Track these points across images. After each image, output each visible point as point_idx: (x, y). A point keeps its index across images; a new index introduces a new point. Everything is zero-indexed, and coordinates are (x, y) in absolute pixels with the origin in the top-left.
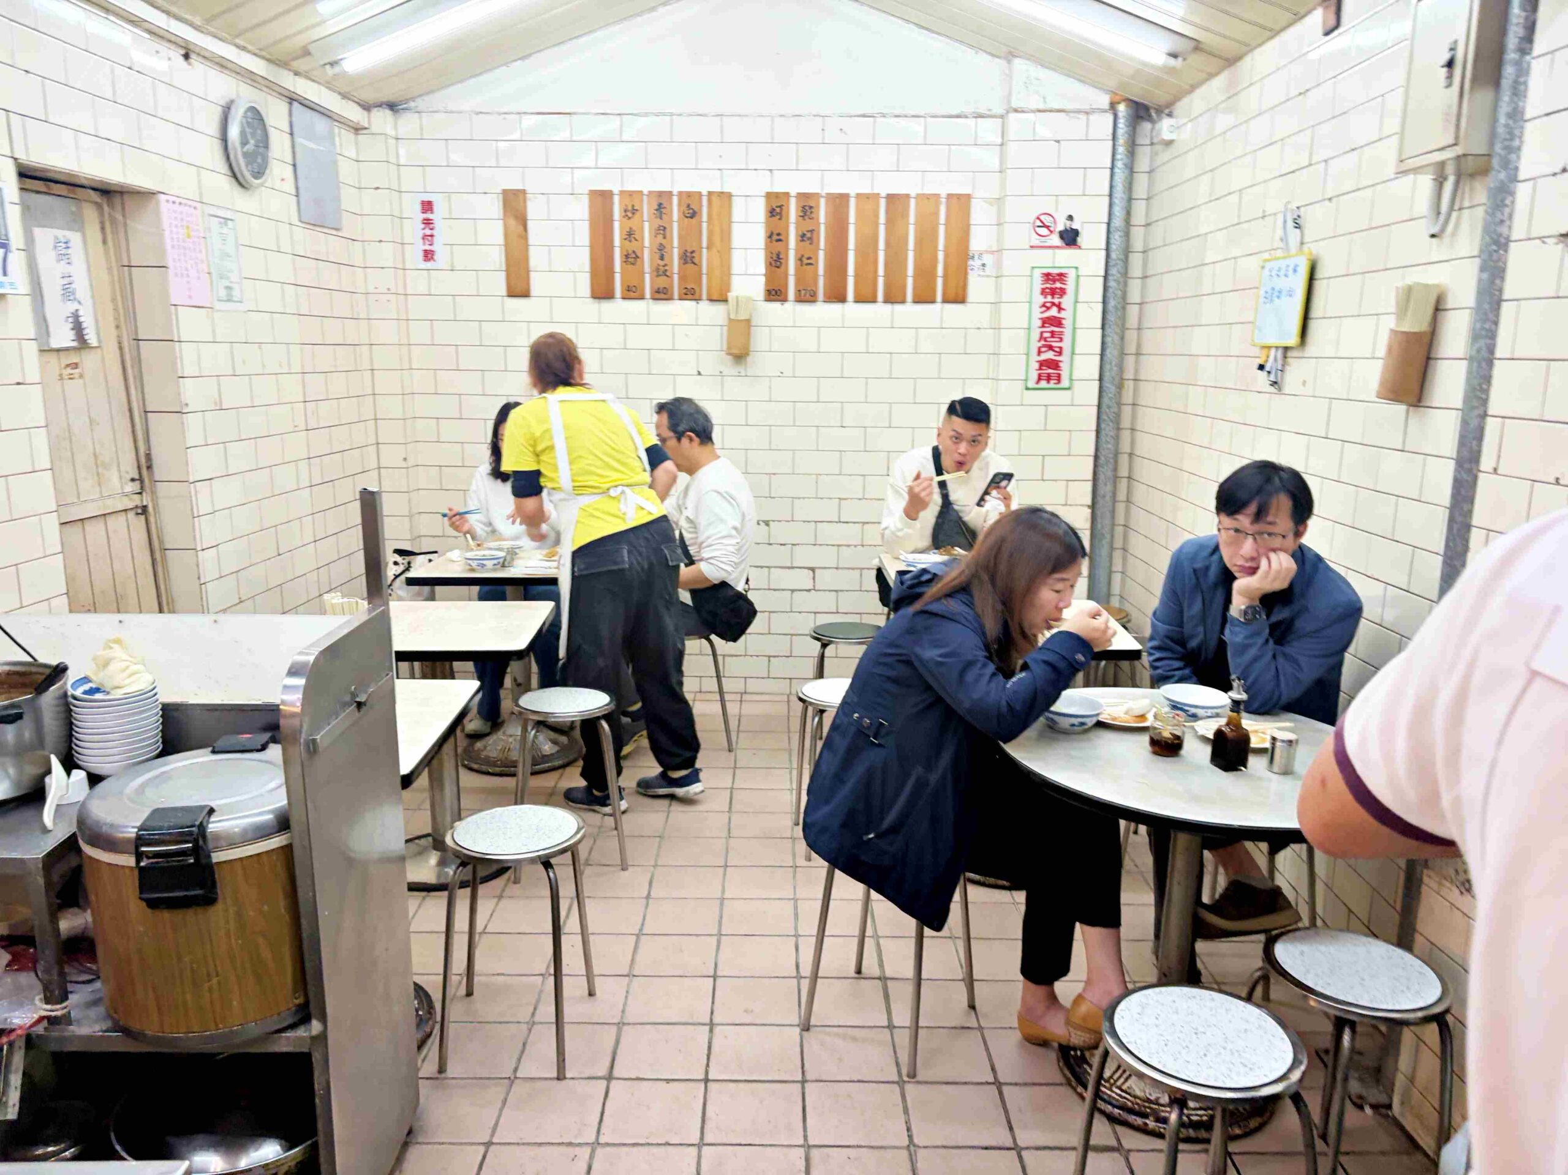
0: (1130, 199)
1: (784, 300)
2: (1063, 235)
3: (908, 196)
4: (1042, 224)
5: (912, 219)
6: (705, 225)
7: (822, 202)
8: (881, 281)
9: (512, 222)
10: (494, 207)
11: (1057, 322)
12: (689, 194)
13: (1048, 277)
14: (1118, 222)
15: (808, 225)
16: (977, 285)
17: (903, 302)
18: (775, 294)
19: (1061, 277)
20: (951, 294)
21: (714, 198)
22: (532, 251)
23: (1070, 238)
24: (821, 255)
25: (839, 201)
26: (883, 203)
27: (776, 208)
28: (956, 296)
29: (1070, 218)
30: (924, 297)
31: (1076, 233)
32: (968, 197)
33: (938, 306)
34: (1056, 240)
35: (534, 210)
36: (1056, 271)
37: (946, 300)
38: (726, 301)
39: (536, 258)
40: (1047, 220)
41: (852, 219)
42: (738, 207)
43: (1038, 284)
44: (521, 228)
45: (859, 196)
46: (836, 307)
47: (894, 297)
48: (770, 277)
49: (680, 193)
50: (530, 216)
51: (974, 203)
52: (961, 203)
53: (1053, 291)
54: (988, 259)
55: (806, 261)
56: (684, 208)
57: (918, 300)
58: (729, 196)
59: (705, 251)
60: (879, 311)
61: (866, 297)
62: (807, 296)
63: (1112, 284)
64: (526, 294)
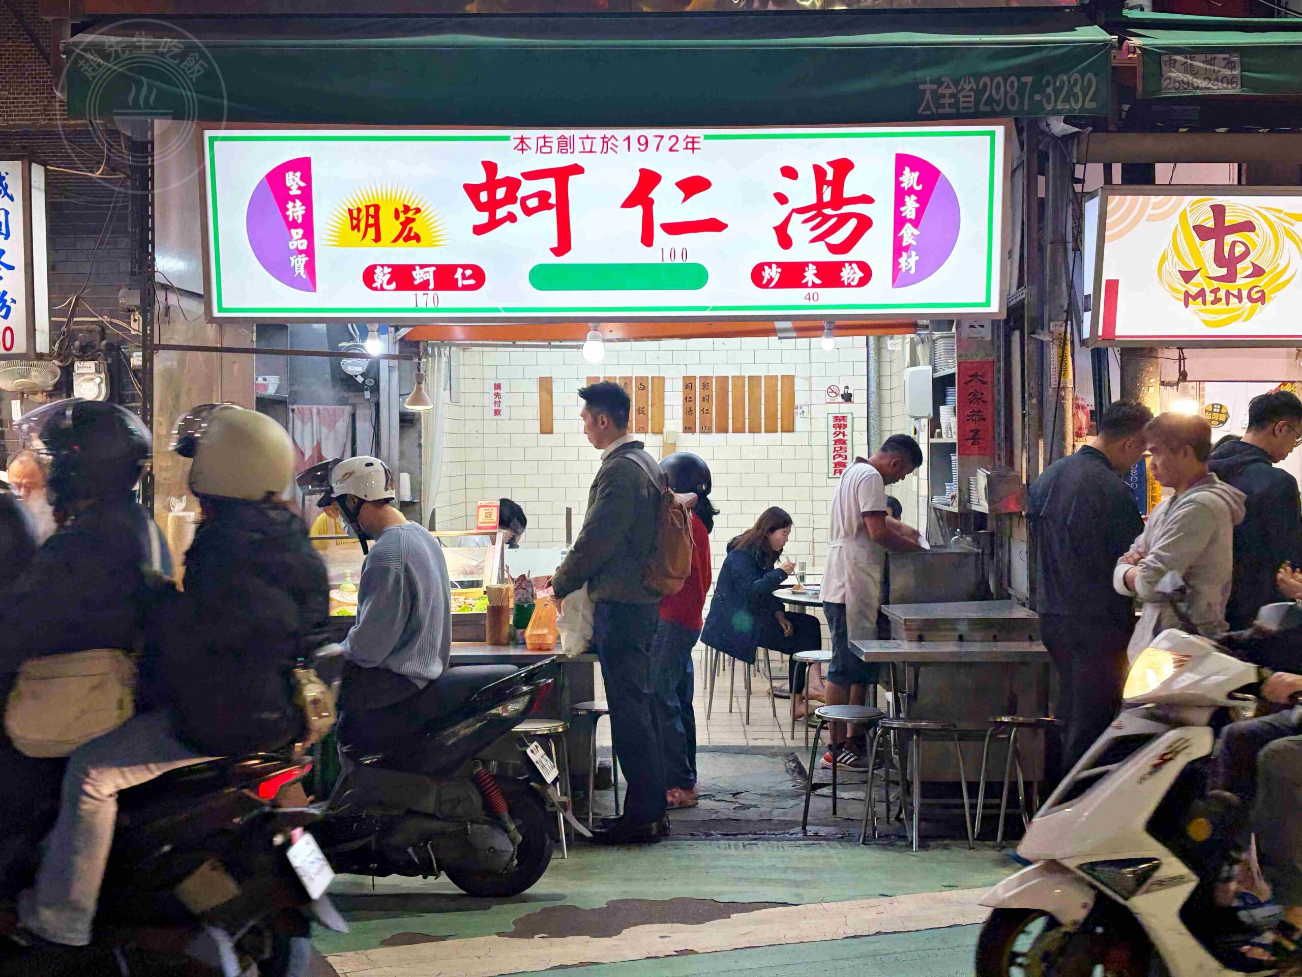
0: (879, 376)
1: (695, 432)
2: (843, 396)
3: (760, 377)
4: (831, 390)
5: (763, 389)
6: (650, 394)
7: (714, 380)
8: (747, 421)
9: (545, 395)
10: (535, 387)
11: (844, 442)
12: (642, 378)
13: (836, 418)
14: (873, 389)
15: (707, 392)
16: (800, 423)
17: (760, 432)
18: (689, 429)
19: (844, 418)
20: (786, 428)
21: (655, 380)
22: (555, 409)
23: (848, 398)
24: (714, 407)
25: (723, 381)
26: (747, 380)
27: (688, 384)
28: (789, 428)
29: (847, 387)
30: (771, 429)
31: (851, 395)
32: (793, 377)
33: (778, 434)
34: (840, 399)
35: (556, 387)
36: (840, 415)
37: (782, 431)
38: (662, 433)
39: (557, 412)
40: (835, 389)
41: (730, 389)
42: (668, 383)
43: (831, 423)
44: (549, 397)
45: (733, 377)
46: (723, 436)
47: (755, 429)
48: (685, 421)
49: (636, 378)
50: (554, 390)
51: (796, 380)
52: (789, 380)
53: (840, 427)
54: (805, 408)
55: (705, 412)
56: (639, 385)
57: (767, 431)
58: (664, 378)
59: (650, 408)
60: (746, 438)
61: (739, 430)
62: (706, 430)
63: (872, 421)
64: (551, 432)
